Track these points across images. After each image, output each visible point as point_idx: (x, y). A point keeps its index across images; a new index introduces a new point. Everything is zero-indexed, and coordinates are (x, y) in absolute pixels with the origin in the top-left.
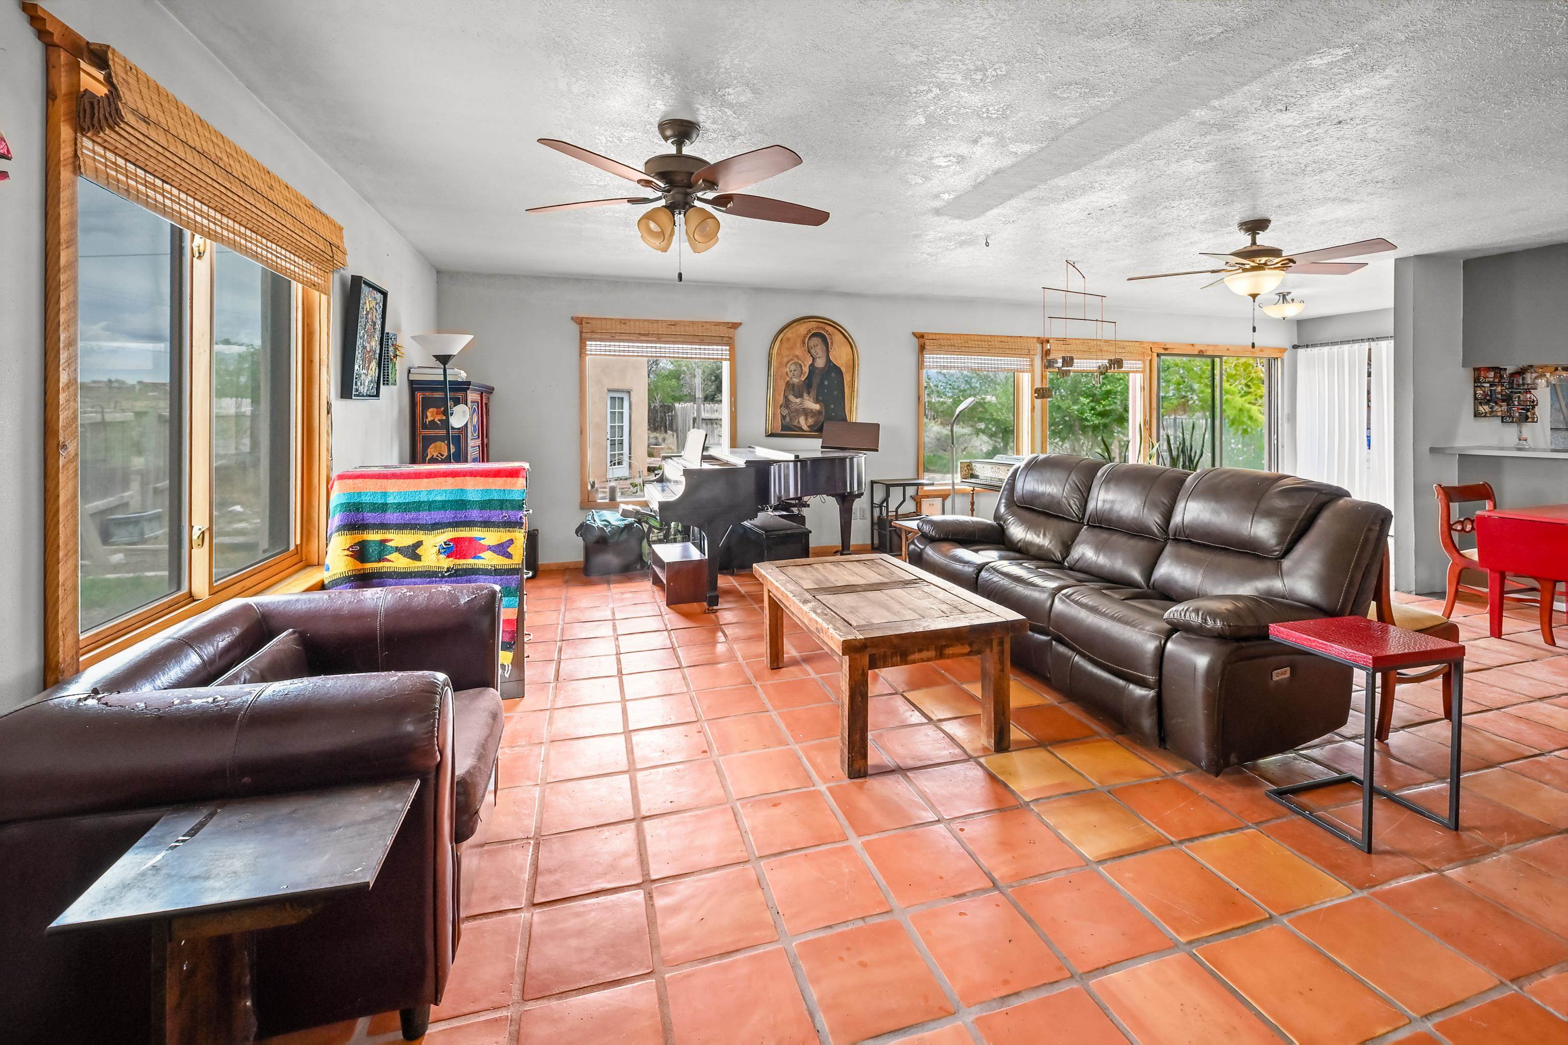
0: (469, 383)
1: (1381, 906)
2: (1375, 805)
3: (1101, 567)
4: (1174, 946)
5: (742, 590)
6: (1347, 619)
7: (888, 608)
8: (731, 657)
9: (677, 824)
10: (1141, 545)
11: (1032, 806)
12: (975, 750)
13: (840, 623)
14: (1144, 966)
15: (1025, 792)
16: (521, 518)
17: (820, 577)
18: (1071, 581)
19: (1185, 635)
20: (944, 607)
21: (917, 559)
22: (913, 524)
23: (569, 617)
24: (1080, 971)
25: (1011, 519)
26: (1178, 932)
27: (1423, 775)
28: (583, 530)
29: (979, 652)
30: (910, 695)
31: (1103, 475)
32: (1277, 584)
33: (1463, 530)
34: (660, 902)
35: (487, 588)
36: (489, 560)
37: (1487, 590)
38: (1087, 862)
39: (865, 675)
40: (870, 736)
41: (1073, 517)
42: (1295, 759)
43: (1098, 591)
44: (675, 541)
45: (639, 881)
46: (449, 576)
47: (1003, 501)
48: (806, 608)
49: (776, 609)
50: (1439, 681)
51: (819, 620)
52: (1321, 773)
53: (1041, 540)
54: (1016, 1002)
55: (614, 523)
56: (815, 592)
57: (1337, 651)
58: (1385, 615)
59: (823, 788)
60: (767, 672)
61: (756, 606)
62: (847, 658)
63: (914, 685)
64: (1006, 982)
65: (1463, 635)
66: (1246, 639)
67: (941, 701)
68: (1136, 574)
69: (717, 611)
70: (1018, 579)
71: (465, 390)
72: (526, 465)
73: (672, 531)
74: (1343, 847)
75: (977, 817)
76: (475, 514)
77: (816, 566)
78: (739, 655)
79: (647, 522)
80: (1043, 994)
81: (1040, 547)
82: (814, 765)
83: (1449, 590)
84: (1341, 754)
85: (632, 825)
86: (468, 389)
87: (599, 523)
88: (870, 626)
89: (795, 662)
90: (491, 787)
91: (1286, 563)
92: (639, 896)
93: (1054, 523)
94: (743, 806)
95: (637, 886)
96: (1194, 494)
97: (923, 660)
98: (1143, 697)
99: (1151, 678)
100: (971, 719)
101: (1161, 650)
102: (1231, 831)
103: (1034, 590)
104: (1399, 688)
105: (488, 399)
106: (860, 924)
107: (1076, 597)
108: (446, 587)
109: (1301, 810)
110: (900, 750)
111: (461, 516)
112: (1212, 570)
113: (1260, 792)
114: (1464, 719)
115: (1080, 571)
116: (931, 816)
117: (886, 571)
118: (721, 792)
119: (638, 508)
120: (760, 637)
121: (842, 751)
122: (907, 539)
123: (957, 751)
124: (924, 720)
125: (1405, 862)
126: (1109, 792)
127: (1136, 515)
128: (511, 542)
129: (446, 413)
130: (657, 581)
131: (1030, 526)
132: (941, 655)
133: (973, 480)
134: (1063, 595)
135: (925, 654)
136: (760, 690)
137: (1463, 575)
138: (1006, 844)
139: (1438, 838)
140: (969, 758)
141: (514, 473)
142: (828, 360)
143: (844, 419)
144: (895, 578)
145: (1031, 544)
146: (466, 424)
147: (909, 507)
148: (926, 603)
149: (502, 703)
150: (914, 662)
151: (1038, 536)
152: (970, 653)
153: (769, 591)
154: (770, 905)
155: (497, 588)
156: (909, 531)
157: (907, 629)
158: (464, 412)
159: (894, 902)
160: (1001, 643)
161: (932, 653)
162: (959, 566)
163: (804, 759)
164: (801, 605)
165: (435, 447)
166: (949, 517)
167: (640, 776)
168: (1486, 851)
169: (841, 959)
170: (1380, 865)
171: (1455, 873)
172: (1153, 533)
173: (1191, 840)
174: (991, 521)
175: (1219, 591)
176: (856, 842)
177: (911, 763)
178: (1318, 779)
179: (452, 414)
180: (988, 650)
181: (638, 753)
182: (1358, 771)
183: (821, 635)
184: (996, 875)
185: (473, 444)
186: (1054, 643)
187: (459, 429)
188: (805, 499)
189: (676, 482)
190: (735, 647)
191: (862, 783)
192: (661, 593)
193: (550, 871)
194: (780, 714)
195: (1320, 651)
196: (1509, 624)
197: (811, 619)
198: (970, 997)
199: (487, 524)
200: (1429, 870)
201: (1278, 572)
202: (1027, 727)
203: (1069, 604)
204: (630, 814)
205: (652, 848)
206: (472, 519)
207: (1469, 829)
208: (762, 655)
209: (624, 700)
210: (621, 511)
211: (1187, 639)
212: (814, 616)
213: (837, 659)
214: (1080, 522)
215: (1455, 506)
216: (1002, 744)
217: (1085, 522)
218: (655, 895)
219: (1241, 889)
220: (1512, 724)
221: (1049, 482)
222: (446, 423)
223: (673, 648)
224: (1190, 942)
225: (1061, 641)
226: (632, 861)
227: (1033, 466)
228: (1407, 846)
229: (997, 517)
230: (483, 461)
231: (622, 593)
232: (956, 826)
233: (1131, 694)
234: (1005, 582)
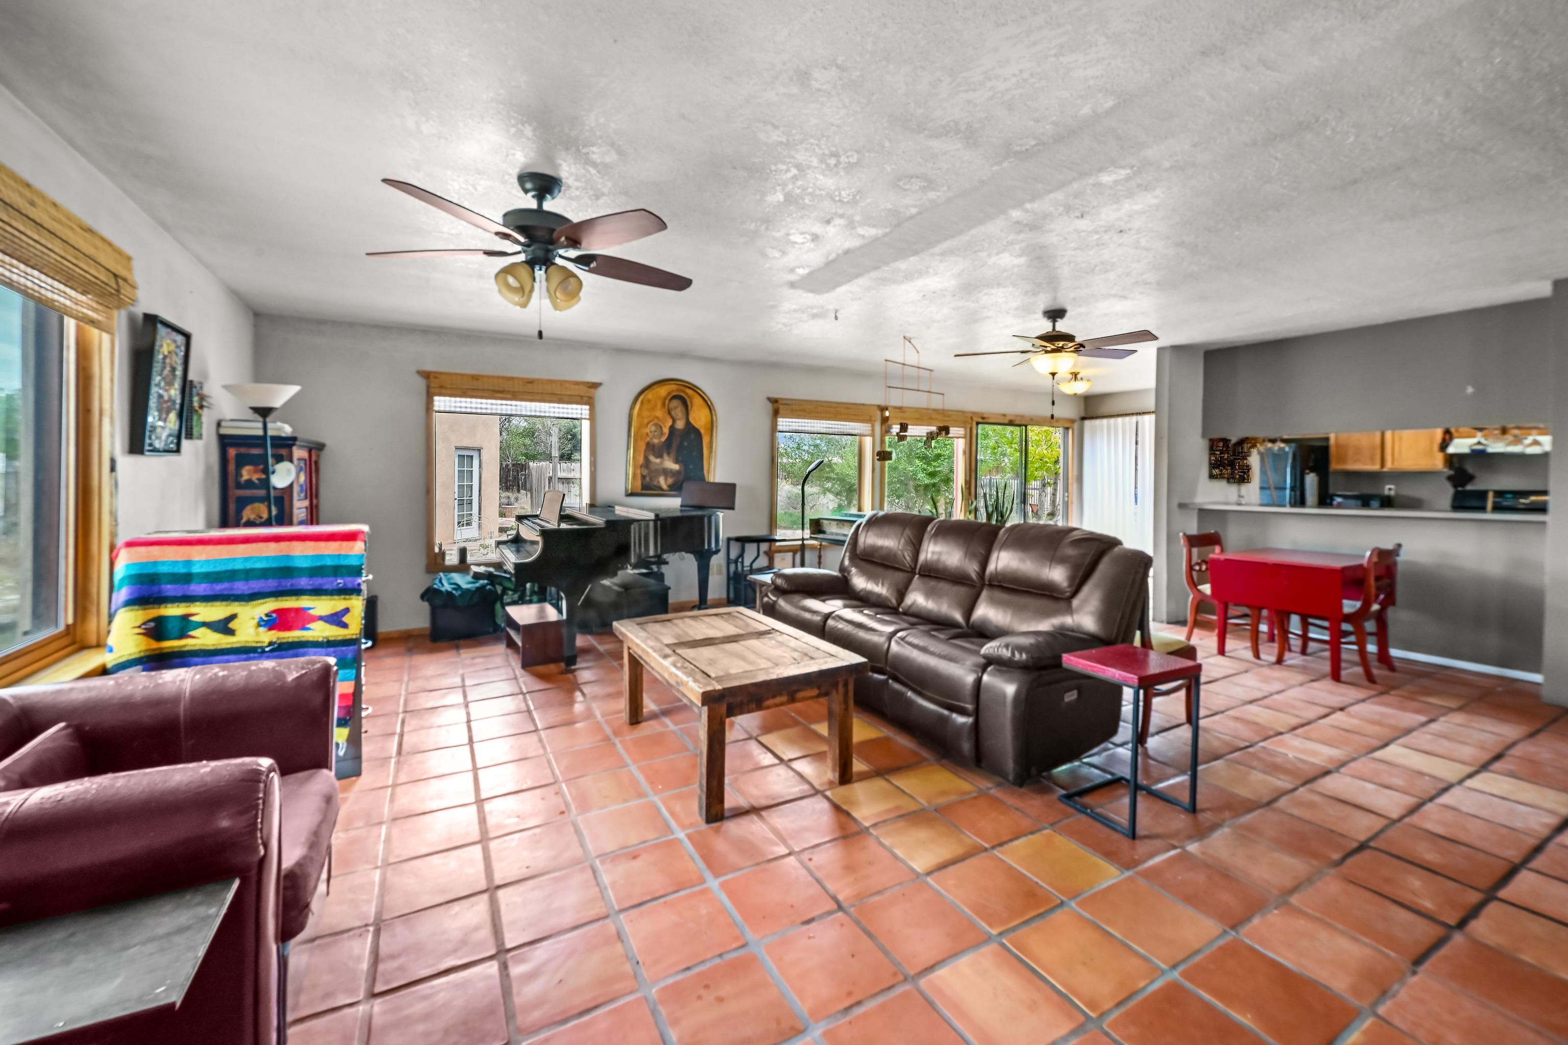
0: (294, 439)
1: (1142, 882)
2: (1139, 798)
3: (930, 611)
4: (988, 939)
5: (601, 648)
6: (1120, 646)
7: (744, 658)
8: (589, 714)
9: (533, 889)
10: (962, 590)
11: (871, 830)
12: (821, 785)
13: (699, 676)
14: (964, 962)
15: (866, 819)
16: (359, 585)
17: (680, 632)
18: (905, 625)
19: (998, 668)
20: (796, 655)
21: (771, 611)
22: (767, 578)
23: (413, 686)
24: (912, 973)
25: (854, 570)
26: (990, 925)
27: (1170, 771)
28: (430, 594)
29: (826, 694)
30: (764, 739)
31: (932, 529)
32: (1068, 620)
33: (1200, 570)
34: (516, 970)
35: (319, 662)
36: (319, 631)
37: (1214, 618)
38: (918, 875)
39: (723, 724)
40: (727, 780)
41: (906, 567)
42: (1079, 766)
43: (928, 633)
44: (531, 602)
45: (492, 952)
46: (271, 651)
47: (848, 554)
48: (666, 663)
49: (636, 665)
50: (1182, 693)
51: (679, 673)
52: (1097, 776)
53: (880, 589)
54: (858, 1011)
55: (465, 586)
56: (673, 647)
57: (1112, 674)
58: (1146, 643)
59: (681, 835)
60: (627, 727)
61: (615, 664)
62: (705, 708)
63: (767, 729)
64: (850, 994)
65: (1200, 655)
66: (1045, 668)
67: (791, 741)
68: (958, 617)
69: (574, 670)
70: (860, 626)
71: (290, 447)
72: (365, 528)
73: (528, 592)
74: (1116, 836)
75: (823, 847)
76: (304, 582)
77: (675, 621)
78: (598, 714)
79: (501, 584)
80: (880, 1000)
81: (879, 596)
82: (673, 814)
83: (1190, 618)
84: (1113, 759)
85: (485, 897)
86: (294, 445)
87: (447, 587)
88: (728, 676)
89: (654, 716)
90: (324, 876)
91: (1075, 602)
92: (493, 968)
93: (890, 573)
94: (602, 862)
95: (491, 958)
96: (1005, 546)
97: (776, 705)
98: (964, 724)
99: (970, 707)
100: (818, 757)
101: (979, 681)
102: (1032, 833)
103: (874, 635)
104: (1156, 701)
105: (318, 456)
106: (718, 961)
107: (910, 639)
108: (269, 664)
109: (1083, 809)
110: (754, 792)
111: (288, 584)
112: (1019, 610)
113: (1054, 797)
114: (1202, 723)
115: (914, 615)
116: (782, 850)
117: (742, 623)
118: (579, 852)
119: (491, 569)
120: (618, 694)
121: (700, 798)
122: (761, 592)
123: (806, 787)
124: (776, 761)
125: (1157, 843)
126: (936, 810)
127: (959, 564)
128: (347, 611)
129: (267, 472)
130: (511, 644)
131: (871, 577)
132: (792, 699)
133: (821, 536)
134: (899, 638)
135: (778, 700)
136: (619, 746)
137: (1201, 606)
138: (849, 868)
139: (1180, 821)
140: (816, 792)
141: (351, 537)
142: (688, 423)
143: (702, 479)
144: (750, 630)
145: (870, 593)
146: (291, 486)
147: (763, 562)
148: (778, 652)
149: (337, 784)
150: (768, 708)
151: (877, 585)
152: (818, 696)
153: (629, 648)
154: (630, 956)
155: (332, 661)
156: (763, 584)
157: (761, 677)
158: (289, 471)
159: (750, 935)
160: (846, 685)
161: (784, 699)
162: (807, 616)
163: (664, 811)
164: (661, 660)
165: (253, 510)
166: (799, 570)
167: (493, 845)
168: (1214, 827)
169: (700, 998)
170: (1142, 848)
171: (1193, 847)
172: (972, 580)
173: (1001, 844)
174: (836, 573)
175: (1024, 628)
176: (713, 884)
177: (764, 802)
178: (1098, 781)
179: (273, 472)
180: (834, 692)
181: (491, 821)
182: (1125, 771)
183: (681, 688)
184: (841, 897)
185: (300, 507)
186: (890, 681)
187: (282, 489)
188: (665, 556)
189: (534, 543)
190: (594, 705)
191: (719, 827)
192: (516, 656)
193: (393, 957)
194: (639, 768)
195: (1100, 675)
196: (1230, 644)
197: (671, 674)
198: (817, 1015)
199: (317, 592)
200: (1174, 847)
201: (1069, 610)
202: (866, 758)
203: (903, 646)
204: (483, 885)
205: (506, 917)
206: (300, 587)
207: (1203, 810)
208: (620, 712)
209: (475, 769)
210: (472, 574)
211: (999, 671)
212: (673, 670)
213: (696, 710)
214: (913, 572)
215: (1195, 551)
216: (845, 776)
217: (917, 571)
218: (510, 964)
219: (1040, 882)
220: (1231, 724)
221: (887, 536)
222: (265, 483)
223: (529, 711)
224: (1001, 934)
225: (896, 679)
226: (486, 933)
227: (874, 522)
228: (1159, 830)
229: (842, 569)
230: (312, 524)
231: (473, 658)
232: (805, 856)
233: (954, 722)
234: (849, 628)
